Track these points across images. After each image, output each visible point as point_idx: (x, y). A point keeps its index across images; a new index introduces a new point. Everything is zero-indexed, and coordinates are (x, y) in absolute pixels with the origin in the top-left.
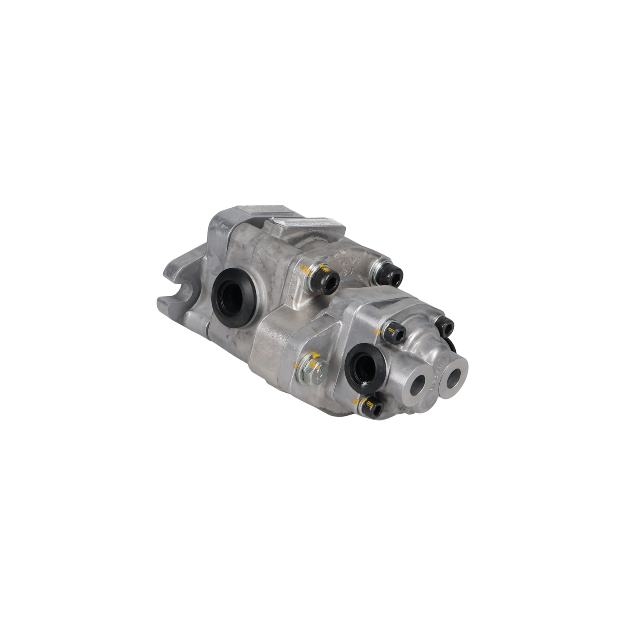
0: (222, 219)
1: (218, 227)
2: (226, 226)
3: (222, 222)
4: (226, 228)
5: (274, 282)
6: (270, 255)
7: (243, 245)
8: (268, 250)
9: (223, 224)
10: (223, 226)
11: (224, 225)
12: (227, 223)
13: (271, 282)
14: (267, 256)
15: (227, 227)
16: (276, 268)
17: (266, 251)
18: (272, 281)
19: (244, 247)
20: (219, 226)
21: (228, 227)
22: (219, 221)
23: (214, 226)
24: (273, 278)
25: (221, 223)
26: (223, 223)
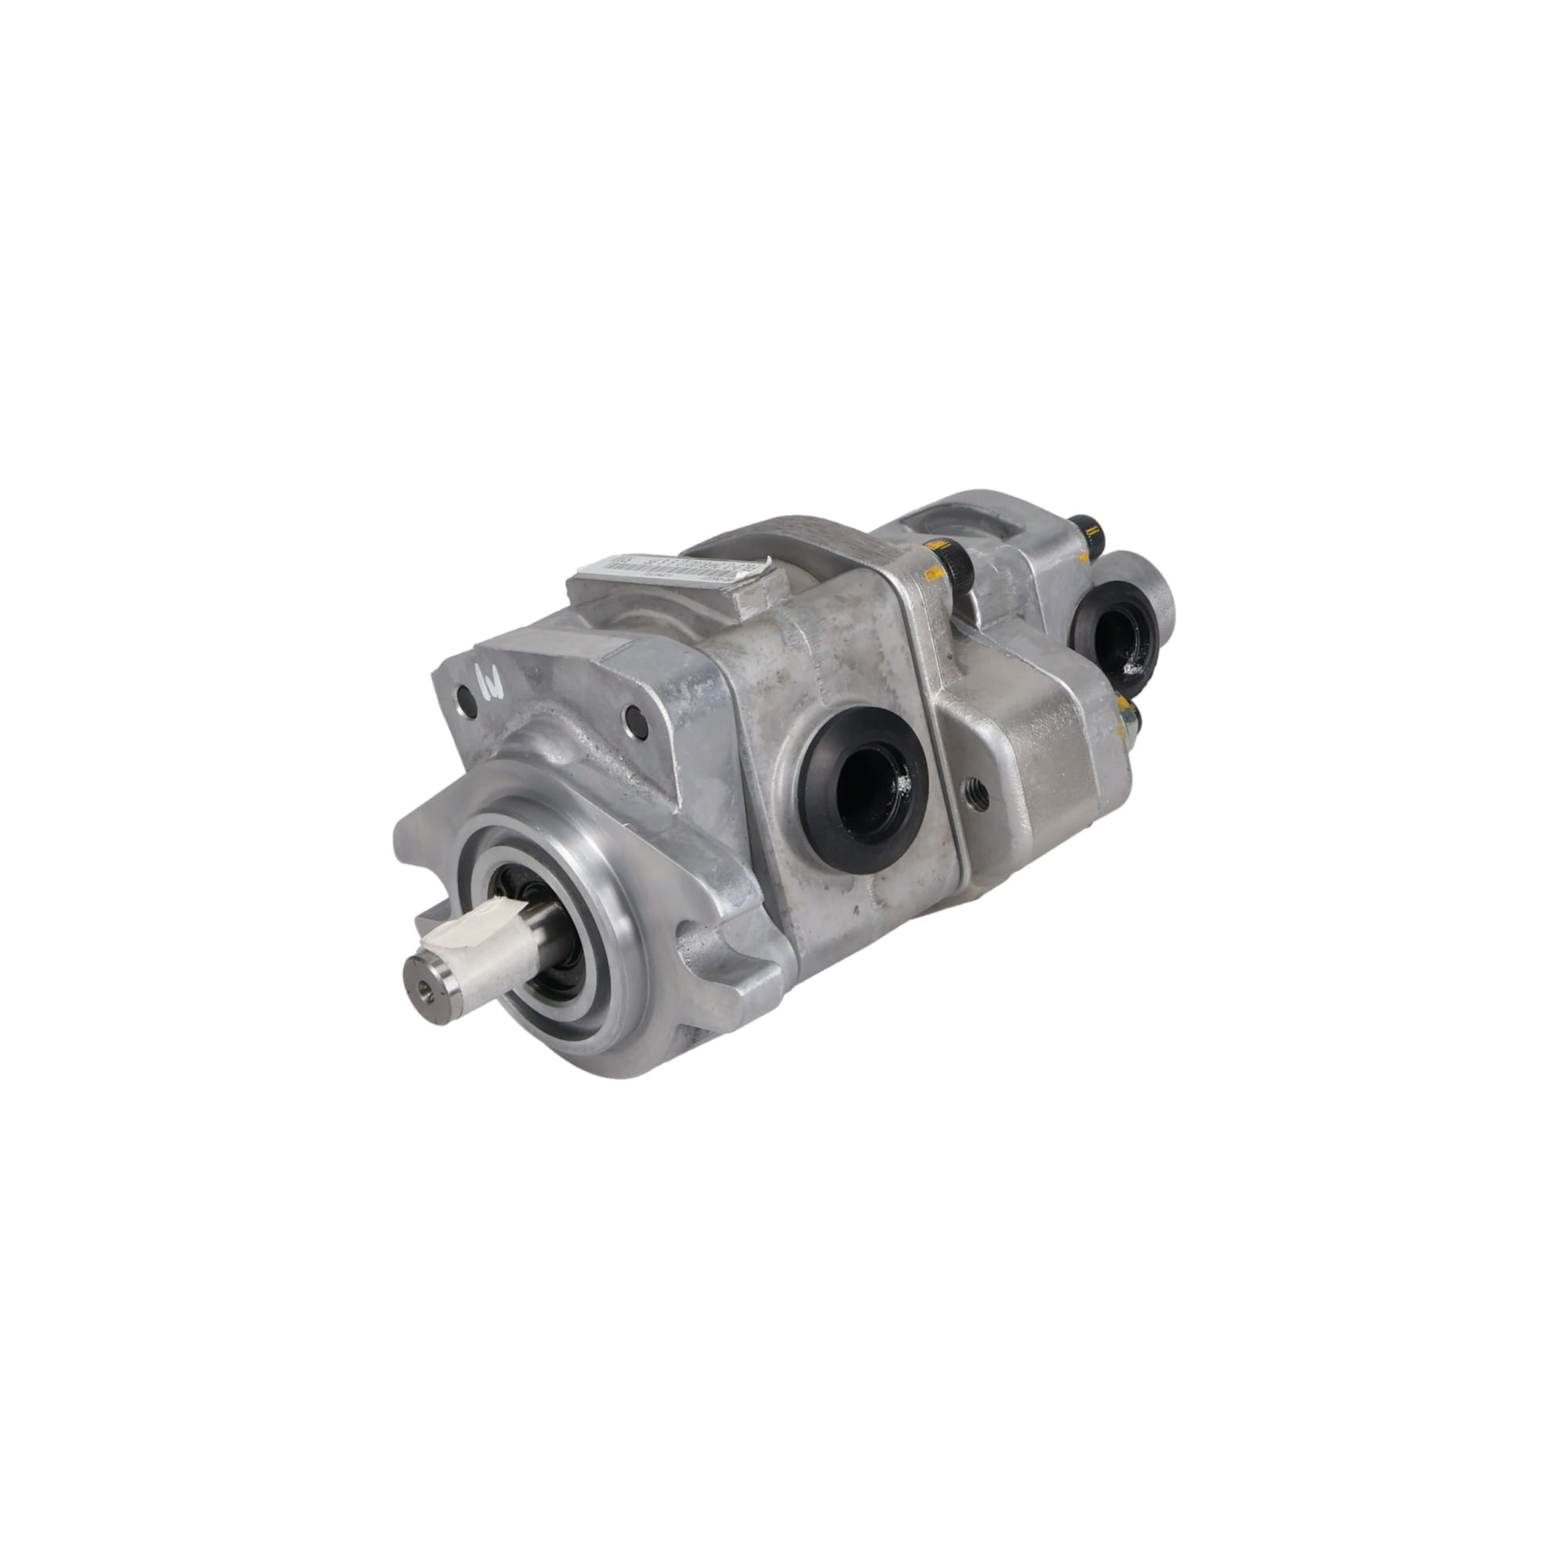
0: (676, 683)
1: (691, 704)
2: (706, 683)
3: (684, 687)
4: (707, 685)
5: (891, 672)
6: (849, 627)
7: (778, 673)
8: (837, 623)
9: (693, 686)
10: (699, 688)
11: (697, 685)
12: (693, 676)
13: (884, 679)
14: (847, 635)
15: (710, 682)
16: (878, 639)
17: (836, 628)
18: (884, 674)
19: (782, 677)
20: (691, 700)
21: (710, 678)
22: (679, 691)
23: (680, 712)
24: (883, 667)
25: (686, 690)
26: (691, 685)
